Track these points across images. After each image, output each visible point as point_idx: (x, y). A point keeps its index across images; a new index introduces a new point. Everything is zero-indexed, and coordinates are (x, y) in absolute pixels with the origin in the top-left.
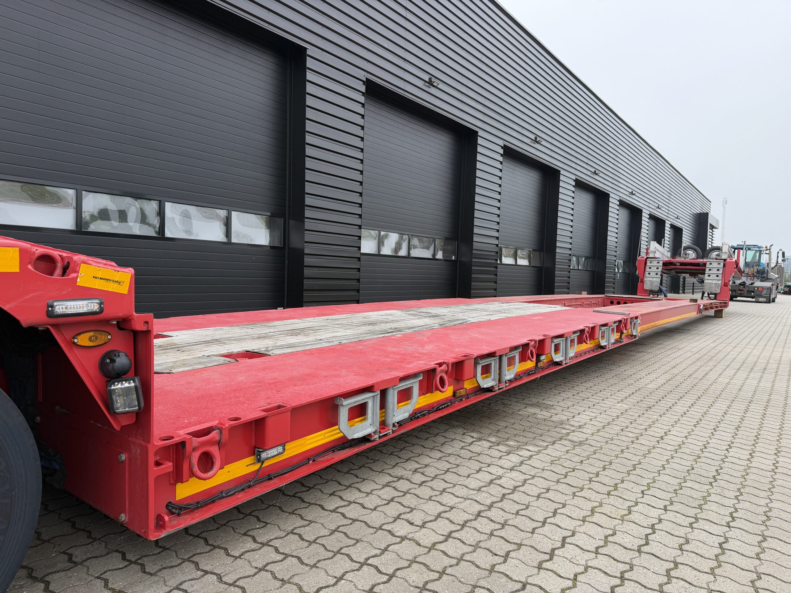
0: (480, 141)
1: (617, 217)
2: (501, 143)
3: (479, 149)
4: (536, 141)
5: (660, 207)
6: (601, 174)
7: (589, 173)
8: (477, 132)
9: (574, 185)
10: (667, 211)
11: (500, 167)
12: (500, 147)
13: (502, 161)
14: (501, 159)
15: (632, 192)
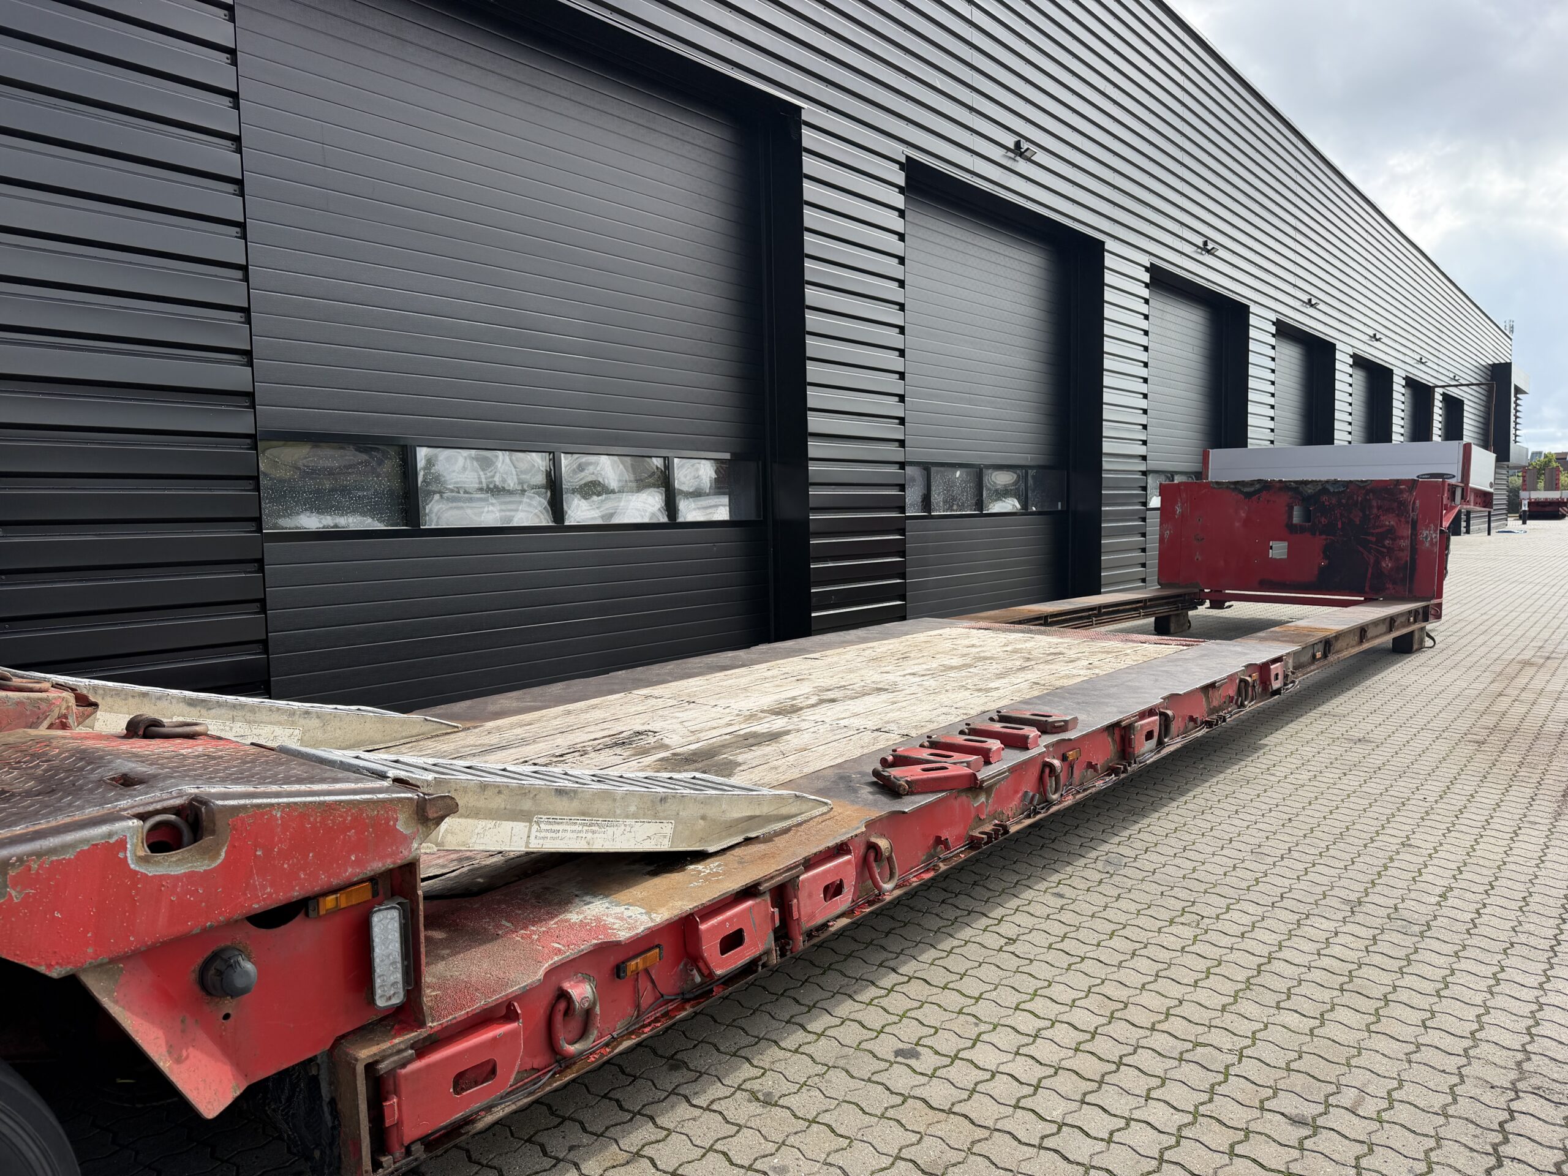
0: (1109, 261)
1: (1350, 390)
2: (1146, 260)
3: (1109, 277)
4: (1205, 249)
5: (1423, 361)
6: (1321, 306)
7: (1297, 304)
8: (1103, 243)
9: (1274, 332)
10: (1436, 367)
11: (1144, 309)
12: (1144, 269)
13: (1147, 297)
14: (1145, 293)
15: (1375, 335)
